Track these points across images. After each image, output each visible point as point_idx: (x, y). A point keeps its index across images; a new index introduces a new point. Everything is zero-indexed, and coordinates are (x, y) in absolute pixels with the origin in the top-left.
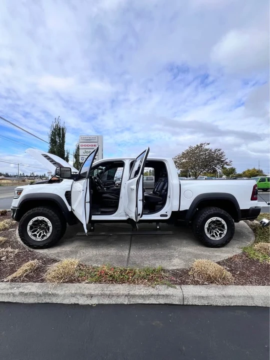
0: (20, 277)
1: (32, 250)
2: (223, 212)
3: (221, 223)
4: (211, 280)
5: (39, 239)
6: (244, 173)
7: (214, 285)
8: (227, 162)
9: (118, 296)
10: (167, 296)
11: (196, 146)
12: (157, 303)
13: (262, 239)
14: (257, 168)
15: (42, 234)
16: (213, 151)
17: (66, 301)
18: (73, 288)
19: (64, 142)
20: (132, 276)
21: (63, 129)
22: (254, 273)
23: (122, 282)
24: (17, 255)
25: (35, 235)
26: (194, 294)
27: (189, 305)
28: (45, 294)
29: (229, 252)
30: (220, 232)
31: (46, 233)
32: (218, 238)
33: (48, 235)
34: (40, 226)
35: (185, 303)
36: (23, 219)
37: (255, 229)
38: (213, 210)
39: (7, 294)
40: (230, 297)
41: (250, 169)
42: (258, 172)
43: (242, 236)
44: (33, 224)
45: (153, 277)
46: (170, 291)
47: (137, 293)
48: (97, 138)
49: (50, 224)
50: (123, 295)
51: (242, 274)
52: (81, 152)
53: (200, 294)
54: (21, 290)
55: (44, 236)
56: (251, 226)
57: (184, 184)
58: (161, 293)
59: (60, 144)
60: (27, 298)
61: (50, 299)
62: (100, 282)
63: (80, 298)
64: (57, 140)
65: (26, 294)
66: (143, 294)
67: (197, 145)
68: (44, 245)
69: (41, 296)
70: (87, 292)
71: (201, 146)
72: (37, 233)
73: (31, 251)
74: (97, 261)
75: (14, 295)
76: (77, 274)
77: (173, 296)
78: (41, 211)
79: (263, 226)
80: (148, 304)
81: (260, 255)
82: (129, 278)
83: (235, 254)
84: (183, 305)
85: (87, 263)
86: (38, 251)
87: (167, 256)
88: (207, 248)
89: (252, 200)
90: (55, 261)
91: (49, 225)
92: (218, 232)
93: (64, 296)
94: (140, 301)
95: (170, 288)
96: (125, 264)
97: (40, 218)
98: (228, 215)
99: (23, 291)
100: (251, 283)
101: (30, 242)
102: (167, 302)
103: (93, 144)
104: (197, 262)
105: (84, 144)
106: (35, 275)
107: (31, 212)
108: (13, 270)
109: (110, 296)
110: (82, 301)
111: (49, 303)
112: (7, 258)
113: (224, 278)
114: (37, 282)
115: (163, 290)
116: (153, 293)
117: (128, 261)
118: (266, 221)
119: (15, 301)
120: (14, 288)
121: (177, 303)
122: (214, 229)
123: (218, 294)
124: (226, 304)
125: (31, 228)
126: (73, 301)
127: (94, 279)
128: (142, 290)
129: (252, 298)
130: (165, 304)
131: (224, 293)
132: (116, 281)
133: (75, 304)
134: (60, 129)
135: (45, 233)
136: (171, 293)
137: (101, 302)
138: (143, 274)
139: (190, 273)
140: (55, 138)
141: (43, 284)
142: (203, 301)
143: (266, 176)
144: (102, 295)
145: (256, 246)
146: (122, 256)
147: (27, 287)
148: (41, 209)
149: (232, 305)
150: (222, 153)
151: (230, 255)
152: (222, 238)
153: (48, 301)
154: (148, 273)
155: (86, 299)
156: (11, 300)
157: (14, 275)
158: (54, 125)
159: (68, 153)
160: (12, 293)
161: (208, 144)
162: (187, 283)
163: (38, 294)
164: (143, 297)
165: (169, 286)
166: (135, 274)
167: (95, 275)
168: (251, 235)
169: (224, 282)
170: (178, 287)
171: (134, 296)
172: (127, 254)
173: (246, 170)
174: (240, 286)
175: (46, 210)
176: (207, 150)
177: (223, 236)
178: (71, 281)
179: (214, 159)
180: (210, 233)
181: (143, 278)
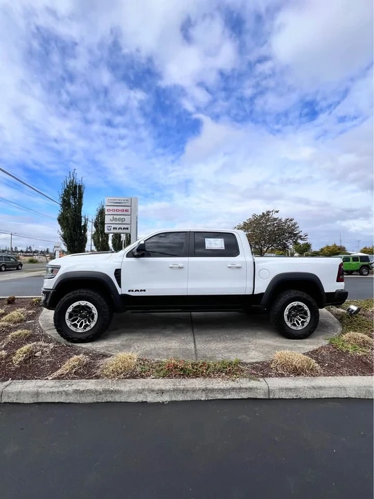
0: (67, 374)
1: (70, 344)
2: (305, 295)
3: (303, 309)
4: (297, 372)
5: (80, 330)
6: (322, 250)
7: (301, 377)
8: (301, 236)
9: (194, 391)
10: (250, 389)
11: (261, 214)
12: (240, 397)
13: (350, 329)
14: (338, 245)
15: (84, 324)
16: (283, 220)
17: (132, 399)
18: (138, 384)
19: (80, 205)
20: (207, 370)
21: (80, 187)
22: (344, 365)
23: (196, 375)
24: (53, 351)
25: (75, 325)
26: (281, 386)
27: (275, 399)
28: (106, 392)
29: (313, 344)
30: (302, 320)
31: (89, 322)
32: (300, 328)
33: (93, 325)
34: (81, 313)
35: (271, 397)
36: (60, 304)
37: (340, 318)
38: (293, 293)
39: (58, 392)
40: (320, 388)
41: (330, 245)
42: (339, 249)
43: (327, 327)
44: (73, 311)
45: (231, 369)
46: (253, 384)
47: (216, 387)
48: (130, 201)
49: (95, 311)
50: (200, 389)
51: (330, 367)
52: (107, 219)
53: (287, 386)
54: (75, 387)
55: (86, 326)
56: (336, 315)
57: (259, 262)
58: (243, 386)
59: (75, 208)
60: (83, 396)
61: (112, 397)
62: (169, 377)
63: (148, 394)
64: (72, 202)
65: (82, 392)
66: (222, 387)
67: (263, 214)
68: (87, 338)
69: (100, 393)
70: (157, 388)
71: (268, 215)
72: (78, 322)
73: (69, 346)
74: (158, 355)
75: (67, 394)
76: (139, 369)
77: (258, 389)
78: (84, 294)
79: (351, 314)
80: (229, 399)
81: (350, 346)
82: (203, 372)
83: (321, 346)
84: (269, 399)
85: (146, 358)
86: (79, 345)
87: (241, 349)
88: (287, 340)
89: (337, 281)
90: (105, 356)
91: (93, 312)
92: (300, 320)
93: (130, 393)
94: (220, 396)
95: (252, 381)
96: (194, 358)
97: (83, 303)
98: (310, 299)
99: (78, 389)
100: (342, 374)
101: (69, 333)
102: (250, 396)
103: (125, 208)
104: (278, 353)
105: (111, 208)
106: (86, 371)
107: (70, 295)
108: (54, 368)
109: (184, 391)
110: (151, 398)
111: (110, 402)
112: (42, 354)
113: (312, 369)
114: (92, 378)
115: (245, 383)
116: (234, 386)
117: (196, 354)
118: (354, 308)
119: (68, 401)
120: (65, 385)
121: (262, 397)
122: (294, 316)
123: (307, 385)
124: (316, 397)
125: (71, 316)
126: (140, 398)
127: (162, 374)
128: (221, 384)
129: (345, 388)
130: (249, 399)
131: (313, 384)
132: (188, 376)
133: (143, 402)
134: (75, 187)
135: (87, 323)
136: (255, 386)
137: (174, 399)
138: (218, 366)
139: (272, 366)
140: (69, 200)
141: (100, 380)
142: (290, 394)
143: (350, 254)
144: (174, 390)
145: (345, 337)
146: (188, 350)
147: (81, 384)
148: (84, 292)
149: (323, 397)
150: (295, 224)
151: (315, 347)
152: (304, 327)
153: (110, 399)
154: (225, 366)
155: (156, 395)
156: (63, 399)
157: (59, 372)
158: (68, 181)
159: (86, 220)
160: (64, 391)
161: (277, 212)
162: (270, 376)
163: (96, 391)
164: (223, 391)
165: (251, 379)
166: (209, 367)
167: (162, 369)
168: (337, 325)
169: (312, 373)
170: (261, 379)
171: (212, 390)
172: (193, 347)
173: (325, 246)
174: (330, 377)
175: (91, 293)
176: (275, 219)
177: (306, 324)
178: (134, 377)
179: (284, 231)
180: (291, 321)
181: (220, 371)
